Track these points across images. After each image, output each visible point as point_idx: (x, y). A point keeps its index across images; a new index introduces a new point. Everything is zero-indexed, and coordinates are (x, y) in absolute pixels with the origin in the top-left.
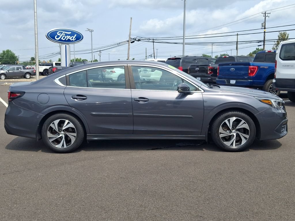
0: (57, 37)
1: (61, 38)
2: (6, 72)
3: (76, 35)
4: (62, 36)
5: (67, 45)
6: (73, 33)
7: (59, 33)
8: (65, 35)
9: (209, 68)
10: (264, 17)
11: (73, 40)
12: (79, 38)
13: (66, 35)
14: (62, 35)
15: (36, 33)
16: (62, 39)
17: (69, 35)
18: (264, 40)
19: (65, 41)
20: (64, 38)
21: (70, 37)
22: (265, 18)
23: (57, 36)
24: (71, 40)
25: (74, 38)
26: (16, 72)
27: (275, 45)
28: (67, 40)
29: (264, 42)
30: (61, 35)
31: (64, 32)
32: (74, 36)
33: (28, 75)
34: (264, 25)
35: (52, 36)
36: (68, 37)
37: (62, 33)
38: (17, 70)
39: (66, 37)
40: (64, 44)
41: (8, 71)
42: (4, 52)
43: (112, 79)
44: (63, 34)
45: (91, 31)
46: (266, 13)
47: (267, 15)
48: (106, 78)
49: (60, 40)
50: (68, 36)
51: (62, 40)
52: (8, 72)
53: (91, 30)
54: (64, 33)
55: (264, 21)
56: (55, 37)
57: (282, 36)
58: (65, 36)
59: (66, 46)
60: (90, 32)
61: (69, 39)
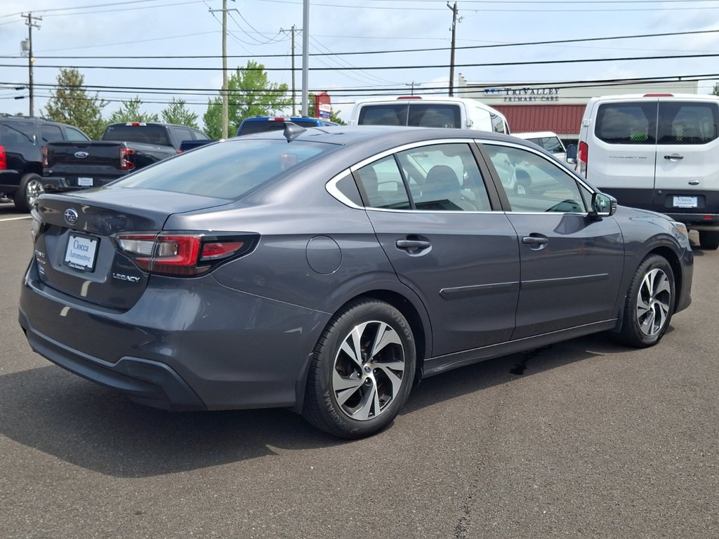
9: (123, 153)
10: (28, 27)
18: (31, 84)
22: (30, 29)
27: (53, 100)
29: (31, 89)
34: (28, 46)
46: (32, 15)
47: (33, 22)
55: (28, 37)
57: (69, 79)
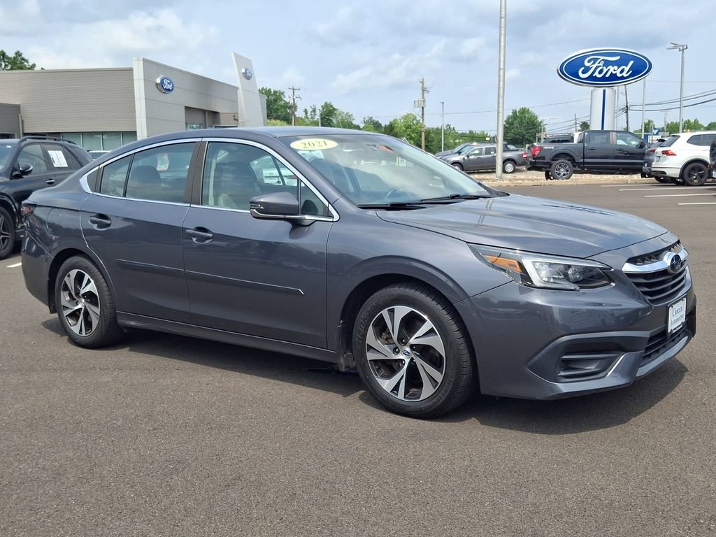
0: (584, 72)
1: (594, 72)
2: (464, 159)
3: (632, 62)
4: (597, 67)
5: (608, 90)
6: (624, 59)
7: (589, 61)
8: (604, 65)
11: (624, 74)
12: (640, 68)
13: (607, 63)
14: (596, 64)
15: (502, 67)
16: (596, 74)
17: (613, 63)
19: (604, 79)
20: (600, 72)
21: (616, 68)
23: (583, 68)
24: (619, 75)
25: (627, 69)
26: (484, 159)
28: (607, 76)
30: (594, 66)
31: (602, 58)
32: (626, 66)
33: (509, 165)
35: (571, 70)
36: (612, 69)
37: (595, 60)
38: (486, 154)
39: (605, 70)
40: (599, 86)
41: (468, 156)
42: (515, 112)
43: (664, 173)
44: (599, 63)
45: (681, 48)
48: (653, 169)
49: (592, 78)
50: (610, 67)
51: (596, 79)
52: (466, 158)
53: (683, 46)
54: (603, 60)
56: (578, 73)
58: (605, 68)
59: (604, 91)
60: (680, 50)
61: (614, 73)
